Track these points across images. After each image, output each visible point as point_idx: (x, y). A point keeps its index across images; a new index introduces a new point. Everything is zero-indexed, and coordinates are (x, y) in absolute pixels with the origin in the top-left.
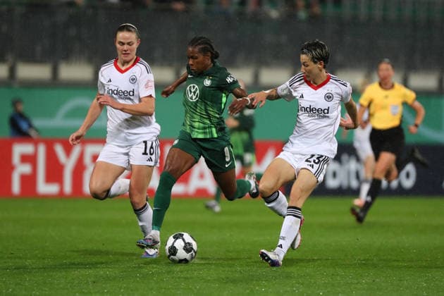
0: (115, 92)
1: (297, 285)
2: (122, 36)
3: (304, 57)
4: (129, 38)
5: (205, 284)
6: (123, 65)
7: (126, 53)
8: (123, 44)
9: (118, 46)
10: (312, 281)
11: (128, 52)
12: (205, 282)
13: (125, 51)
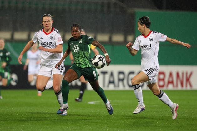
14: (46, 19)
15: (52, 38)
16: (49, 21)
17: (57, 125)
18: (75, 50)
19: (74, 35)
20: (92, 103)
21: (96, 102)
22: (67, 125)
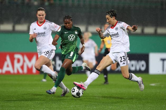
0: (38, 34)
1: (46, 108)
2: (39, 12)
3: (107, 16)
4: (42, 13)
5: (10, 108)
6: (40, 23)
7: (41, 19)
8: (40, 15)
9: (38, 16)
10: (51, 107)
11: (42, 18)
12: (9, 107)
13: (41, 18)
14: (40, 13)
15: (45, 28)
16: (43, 15)
17: (124, 103)
18: (71, 39)
19: (67, 26)
20: (153, 85)
21: (156, 84)
22: (132, 103)
